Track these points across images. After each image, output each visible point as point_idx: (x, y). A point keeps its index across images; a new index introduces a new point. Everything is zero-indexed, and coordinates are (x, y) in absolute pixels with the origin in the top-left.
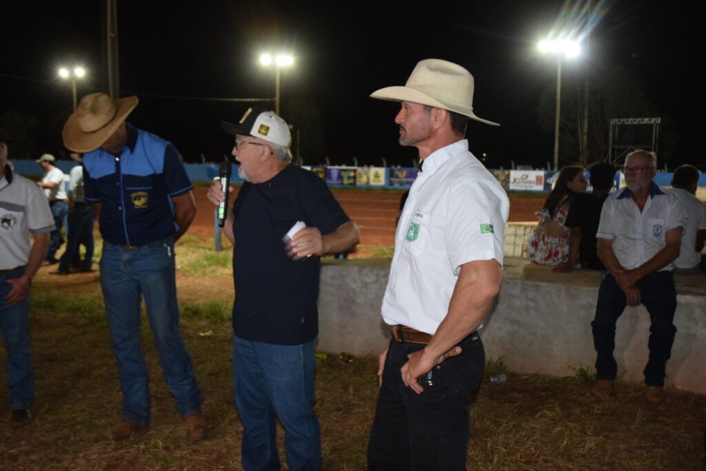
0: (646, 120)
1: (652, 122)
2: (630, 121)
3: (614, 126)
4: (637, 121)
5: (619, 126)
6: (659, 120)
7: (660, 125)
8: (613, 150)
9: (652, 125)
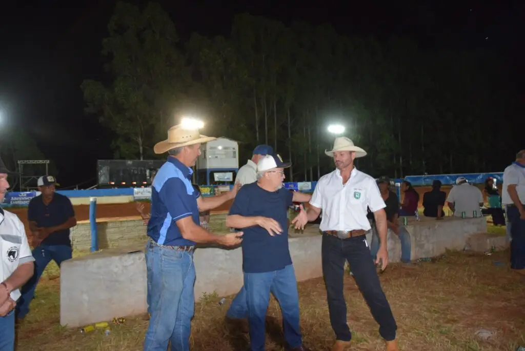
0: (41, 162)
1: (44, 162)
2: (31, 162)
3: (21, 164)
4: (35, 162)
5: (22, 164)
6: (49, 161)
7: (49, 164)
8: (21, 178)
9: (45, 164)
